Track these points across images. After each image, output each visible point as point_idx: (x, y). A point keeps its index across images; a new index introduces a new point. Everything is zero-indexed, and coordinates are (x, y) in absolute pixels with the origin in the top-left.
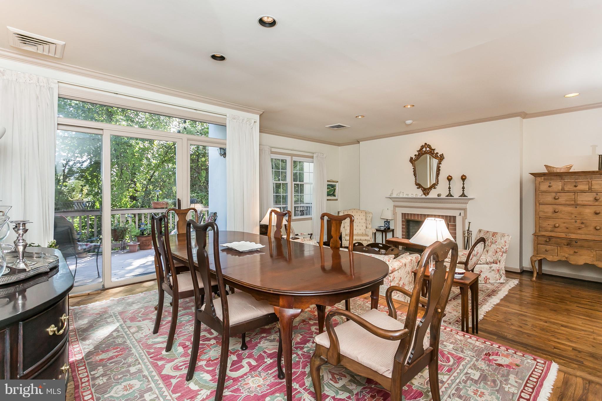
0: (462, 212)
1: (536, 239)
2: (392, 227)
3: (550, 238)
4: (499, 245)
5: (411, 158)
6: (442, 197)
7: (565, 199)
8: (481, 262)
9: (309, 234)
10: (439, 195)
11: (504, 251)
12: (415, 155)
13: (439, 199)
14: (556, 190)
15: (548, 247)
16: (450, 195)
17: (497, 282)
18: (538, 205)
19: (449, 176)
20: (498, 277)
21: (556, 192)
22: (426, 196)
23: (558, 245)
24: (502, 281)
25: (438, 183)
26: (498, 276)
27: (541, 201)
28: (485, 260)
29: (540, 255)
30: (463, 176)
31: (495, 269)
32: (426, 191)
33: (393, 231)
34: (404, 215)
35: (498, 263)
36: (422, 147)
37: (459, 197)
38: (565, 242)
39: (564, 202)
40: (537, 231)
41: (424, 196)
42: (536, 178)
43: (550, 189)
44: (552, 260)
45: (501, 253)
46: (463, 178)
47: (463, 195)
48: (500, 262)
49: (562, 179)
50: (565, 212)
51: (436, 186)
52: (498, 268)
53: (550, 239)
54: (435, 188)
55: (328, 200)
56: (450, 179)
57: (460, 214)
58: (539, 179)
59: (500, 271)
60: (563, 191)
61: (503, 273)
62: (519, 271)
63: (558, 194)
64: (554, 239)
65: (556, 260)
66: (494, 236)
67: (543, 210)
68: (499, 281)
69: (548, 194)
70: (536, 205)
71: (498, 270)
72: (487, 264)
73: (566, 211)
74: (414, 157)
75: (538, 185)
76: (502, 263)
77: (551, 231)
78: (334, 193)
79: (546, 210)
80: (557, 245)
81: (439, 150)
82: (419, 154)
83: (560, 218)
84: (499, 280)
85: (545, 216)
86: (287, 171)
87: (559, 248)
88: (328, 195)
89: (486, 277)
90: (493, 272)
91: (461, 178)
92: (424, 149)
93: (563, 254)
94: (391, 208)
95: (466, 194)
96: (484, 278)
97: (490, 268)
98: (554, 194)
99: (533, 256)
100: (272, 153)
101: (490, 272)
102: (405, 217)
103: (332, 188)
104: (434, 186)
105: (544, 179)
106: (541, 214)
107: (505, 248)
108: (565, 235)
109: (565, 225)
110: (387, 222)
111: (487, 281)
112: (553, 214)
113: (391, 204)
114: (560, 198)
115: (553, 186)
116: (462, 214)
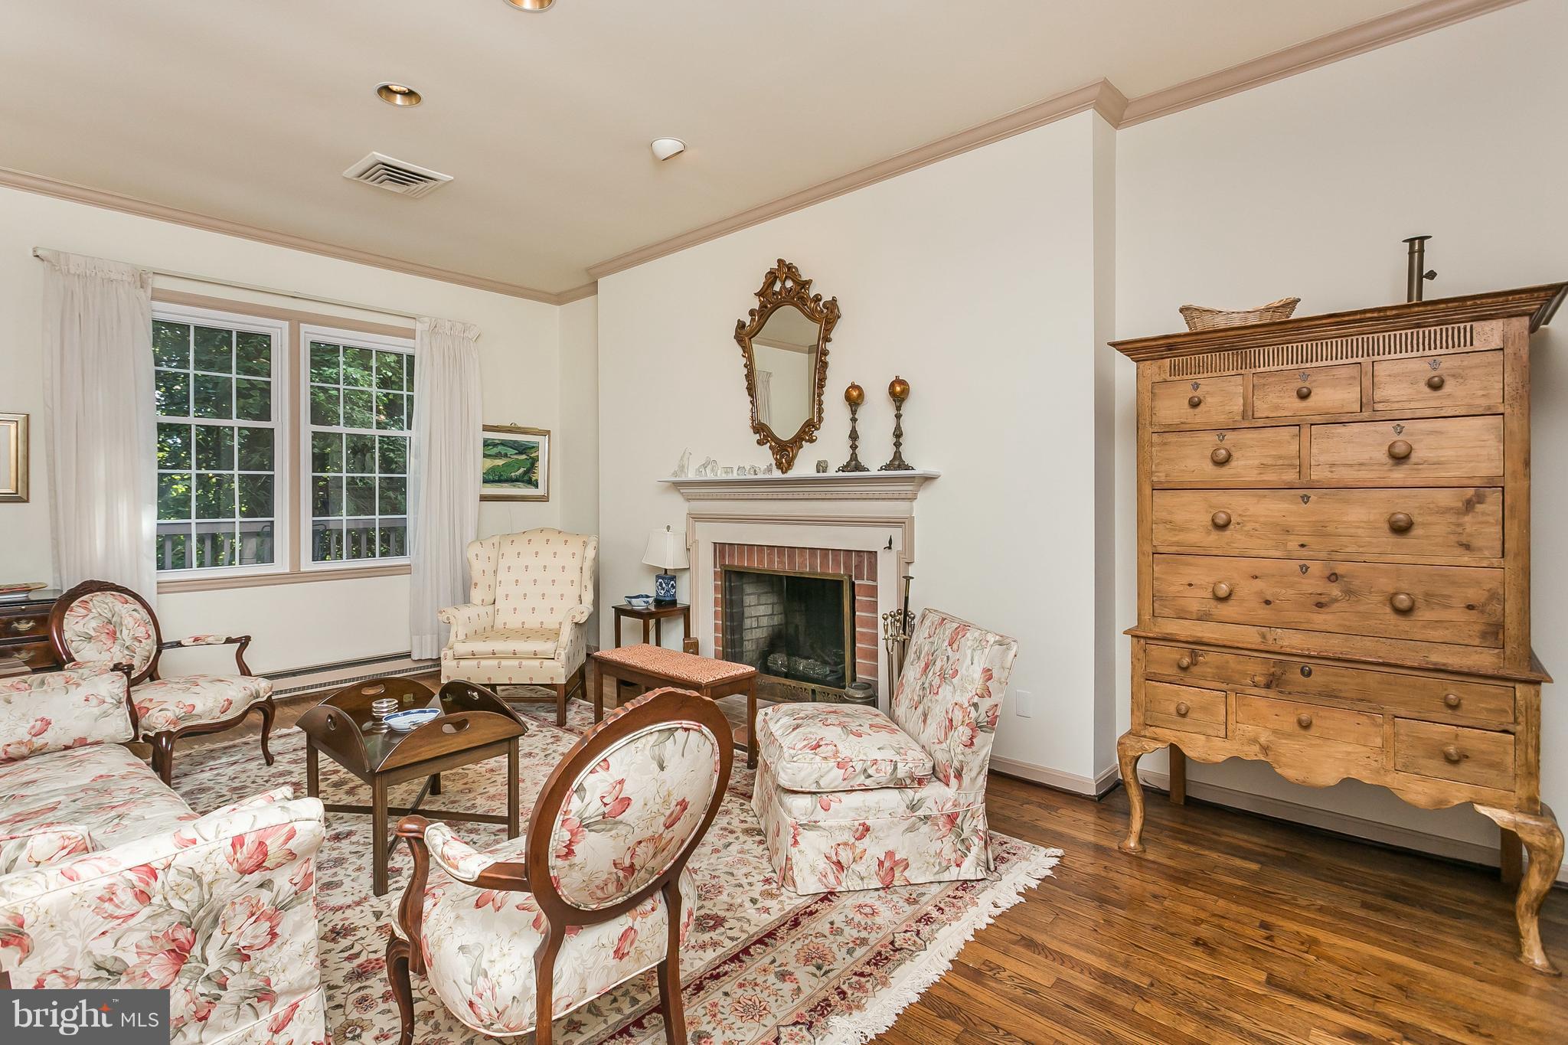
0: (897, 533)
1: (1141, 655)
2: (683, 599)
3: (1196, 646)
4: (964, 690)
5: (741, 325)
6: (832, 473)
7: (1257, 462)
8: (868, 782)
9: (229, 641)
10: (821, 467)
11: (983, 719)
12: (752, 313)
13: (819, 484)
14: (1220, 419)
15: (1188, 696)
16: (854, 464)
17: (946, 876)
18: (1147, 490)
19: (854, 387)
20: (948, 853)
21: (1221, 430)
22: (786, 472)
23: (1227, 682)
24: (969, 870)
25: (820, 420)
26: (948, 847)
27: (1160, 477)
28: (890, 769)
29: (1158, 730)
30: (899, 381)
31: (935, 813)
32: (785, 452)
33: (686, 612)
34: (720, 549)
35: (953, 781)
36: (772, 277)
37: (881, 469)
38: (1256, 669)
39: (1252, 476)
40: (1147, 617)
41: (777, 474)
42: (1142, 364)
43: (1198, 417)
44: (1204, 756)
45: (968, 732)
46: (899, 393)
47: (897, 462)
48: (959, 775)
49: (1244, 364)
50: (1257, 526)
51: (816, 433)
52: (949, 808)
53: (1194, 654)
54: (812, 441)
55: (484, 498)
56: (854, 399)
57: (890, 542)
58: (1151, 368)
59: (959, 821)
60: (1249, 420)
61: (976, 831)
62: (1092, 792)
63: (1230, 436)
64: (1211, 658)
65: (1221, 758)
66: (955, 646)
67: (1169, 518)
68: (953, 874)
69: (1186, 438)
70: (1139, 490)
71: (952, 819)
72: (900, 785)
73: (1262, 519)
74: (747, 320)
75: (1147, 402)
76: (974, 780)
77: (1203, 617)
78: (525, 473)
79: (1180, 517)
80: (1224, 686)
81: (822, 288)
82: (763, 306)
83: (1236, 552)
84: (954, 870)
85: (1178, 544)
86: (273, 380)
87: (1232, 697)
88: (485, 481)
89: (890, 854)
90: (925, 829)
91: (890, 393)
92: (777, 287)
93: (1250, 729)
94: (680, 524)
95: (907, 458)
96: (881, 863)
97: (913, 807)
98: (1211, 438)
99: (1130, 733)
100: (158, 296)
101: (911, 829)
102: (724, 558)
103: (521, 453)
104: (807, 432)
105: (1174, 370)
106: (1162, 537)
107: (985, 704)
108: (1258, 639)
109: (1259, 584)
110: (667, 577)
111: (897, 874)
112: (1208, 533)
113: (678, 508)
114: (1235, 455)
115: (1209, 399)
116: (897, 545)
